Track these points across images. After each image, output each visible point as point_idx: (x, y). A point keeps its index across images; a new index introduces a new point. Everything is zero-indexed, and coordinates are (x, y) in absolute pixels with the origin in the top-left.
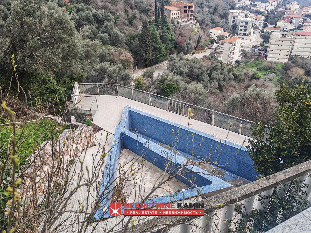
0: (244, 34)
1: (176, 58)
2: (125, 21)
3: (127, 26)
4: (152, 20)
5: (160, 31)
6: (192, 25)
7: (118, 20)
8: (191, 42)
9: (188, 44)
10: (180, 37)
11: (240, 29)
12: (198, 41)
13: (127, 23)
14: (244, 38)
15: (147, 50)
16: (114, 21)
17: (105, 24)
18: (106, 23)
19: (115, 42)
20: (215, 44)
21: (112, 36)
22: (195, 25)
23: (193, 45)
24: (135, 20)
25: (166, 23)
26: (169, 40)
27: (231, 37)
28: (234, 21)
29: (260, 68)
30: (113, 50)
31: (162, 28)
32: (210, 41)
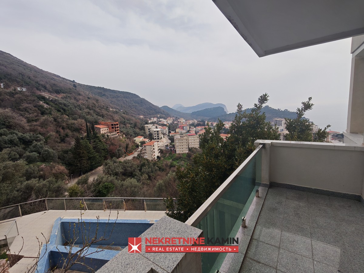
0: (158, 139)
1: (110, 162)
2: (56, 139)
3: (60, 143)
4: (84, 136)
5: (93, 144)
6: (120, 137)
7: (48, 139)
8: (121, 148)
9: (118, 150)
10: (111, 146)
11: (155, 136)
12: (127, 147)
13: (59, 141)
14: (158, 141)
15: (82, 160)
16: (45, 140)
17: (33, 145)
18: (35, 143)
19: (45, 158)
20: (140, 147)
21: (41, 153)
22: (122, 136)
23: (124, 150)
24: (68, 138)
25: (98, 137)
26: (102, 149)
27: (150, 141)
28: (149, 132)
29: (174, 159)
30: (43, 165)
31: (95, 141)
32: (135, 146)
